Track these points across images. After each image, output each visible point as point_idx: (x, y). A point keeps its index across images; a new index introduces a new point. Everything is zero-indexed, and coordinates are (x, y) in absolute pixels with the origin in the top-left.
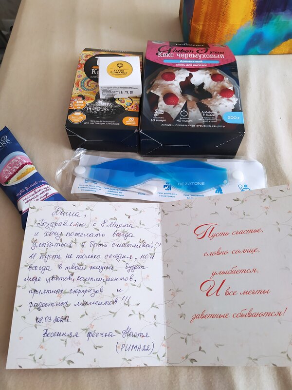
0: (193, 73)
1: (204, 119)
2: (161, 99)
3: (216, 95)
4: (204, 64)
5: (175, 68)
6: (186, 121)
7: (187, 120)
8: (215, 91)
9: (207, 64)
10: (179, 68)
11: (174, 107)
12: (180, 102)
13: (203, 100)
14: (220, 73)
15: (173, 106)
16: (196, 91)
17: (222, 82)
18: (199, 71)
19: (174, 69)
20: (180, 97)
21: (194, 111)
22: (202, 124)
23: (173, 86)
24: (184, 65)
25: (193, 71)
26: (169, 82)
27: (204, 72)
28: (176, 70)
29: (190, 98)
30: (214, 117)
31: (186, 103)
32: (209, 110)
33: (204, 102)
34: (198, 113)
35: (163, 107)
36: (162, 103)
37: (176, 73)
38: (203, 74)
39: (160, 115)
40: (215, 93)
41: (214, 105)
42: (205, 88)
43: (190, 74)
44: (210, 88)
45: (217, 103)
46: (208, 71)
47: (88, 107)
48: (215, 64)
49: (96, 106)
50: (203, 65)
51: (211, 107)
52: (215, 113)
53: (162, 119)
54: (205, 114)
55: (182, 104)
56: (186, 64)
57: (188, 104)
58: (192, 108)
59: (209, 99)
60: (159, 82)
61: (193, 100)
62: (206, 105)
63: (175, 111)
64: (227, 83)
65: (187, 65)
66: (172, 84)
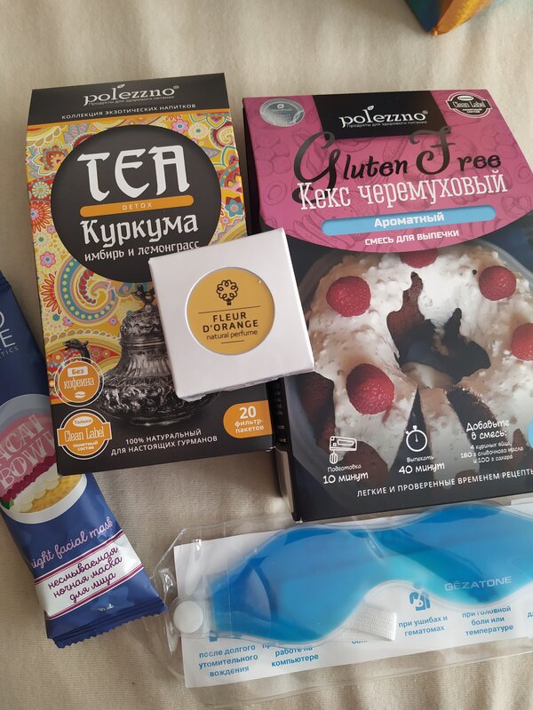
0: (422, 273)
1: (477, 451)
2: (340, 392)
3: (502, 355)
4: (449, 228)
5: (364, 254)
6: (427, 468)
7: (429, 462)
8: (494, 337)
9: (459, 227)
10: (376, 257)
11: (385, 419)
12: (401, 397)
13: (465, 380)
14: (502, 263)
15: (380, 415)
16: (438, 344)
17: (511, 301)
18: (440, 262)
19: (362, 262)
20: (395, 377)
21: (444, 425)
22: (471, 473)
23: (371, 336)
24: (391, 241)
25: (420, 266)
26: (355, 321)
27: (455, 265)
28: (367, 267)
29: (426, 375)
30: (504, 439)
31: (418, 397)
32: (486, 415)
33: (469, 385)
34: (455, 432)
35: (352, 425)
36: (344, 408)
37: (370, 276)
38: (452, 272)
39: (347, 459)
40: (496, 348)
41: (498, 395)
42: (464, 330)
43: (414, 276)
44: (478, 327)
45: (505, 386)
46: (465, 259)
47: (108, 386)
48: (484, 223)
49: (130, 382)
50: (448, 234)
51: (490, 404)
52: (503, 422)
53: (357, 472)
54: (478, 432)
55: (406, 406)
56: (393, 233)
57: (423, 400)
58: (437, 417)
59: (482, 373)
60: (322, 326)
61: (438, 385)
62: (475, 398)
63: (389, 434)
64: (527, 300)
65: (400, 240)
66: (365, 328)
